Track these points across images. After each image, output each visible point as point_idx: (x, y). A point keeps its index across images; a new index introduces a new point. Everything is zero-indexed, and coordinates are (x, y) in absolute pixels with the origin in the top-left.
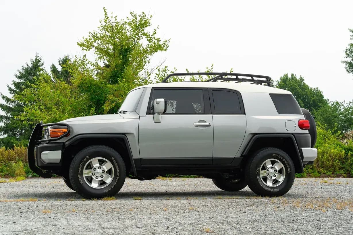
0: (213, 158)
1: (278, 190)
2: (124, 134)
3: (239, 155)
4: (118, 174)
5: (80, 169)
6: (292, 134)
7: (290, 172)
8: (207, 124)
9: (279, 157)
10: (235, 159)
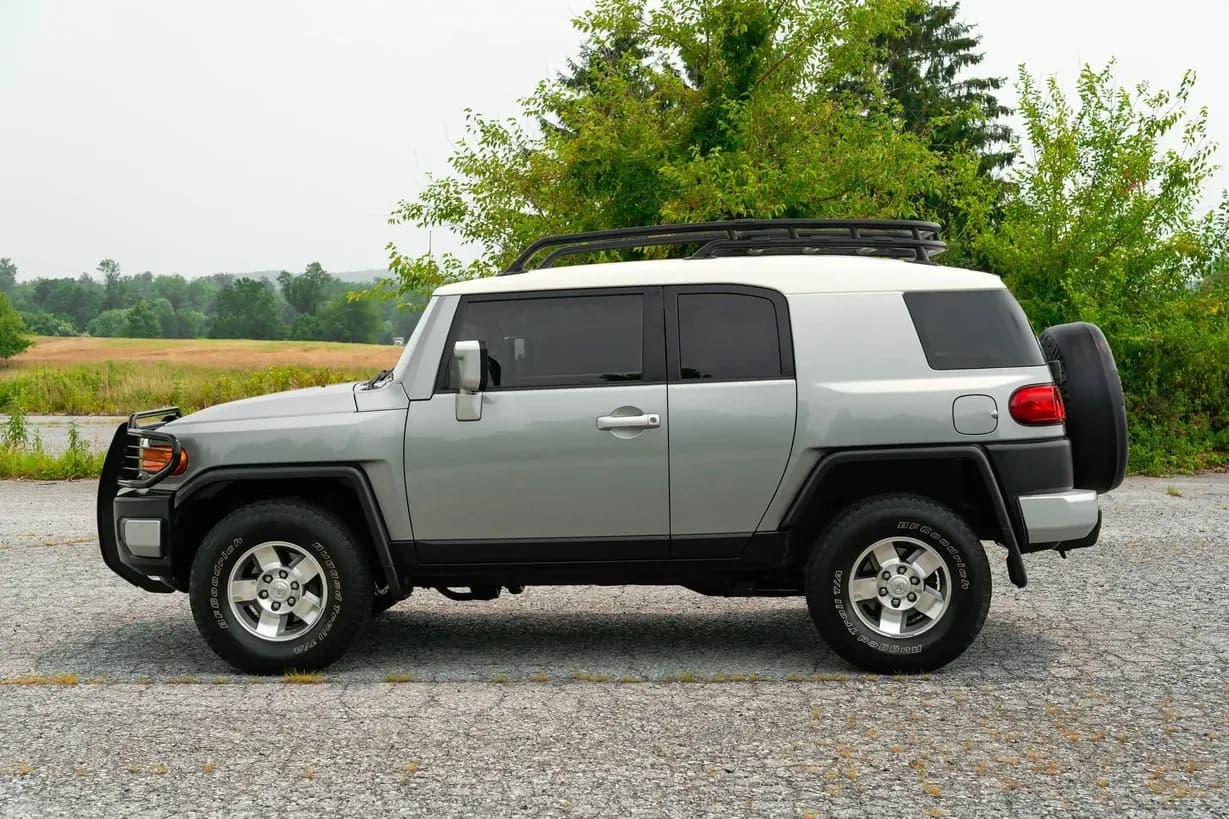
0: (673, 538)
1: (917, 649)
2: (358, 464)
3: (770, 525)
4: (338, 596)
5: (215, 582)
6: (982, 444)
7: (966, 585)
8: (644, 419)
9: (925, 530)
10: (757, 539)
